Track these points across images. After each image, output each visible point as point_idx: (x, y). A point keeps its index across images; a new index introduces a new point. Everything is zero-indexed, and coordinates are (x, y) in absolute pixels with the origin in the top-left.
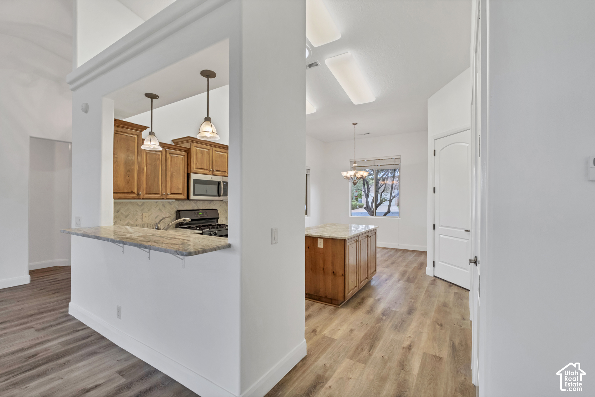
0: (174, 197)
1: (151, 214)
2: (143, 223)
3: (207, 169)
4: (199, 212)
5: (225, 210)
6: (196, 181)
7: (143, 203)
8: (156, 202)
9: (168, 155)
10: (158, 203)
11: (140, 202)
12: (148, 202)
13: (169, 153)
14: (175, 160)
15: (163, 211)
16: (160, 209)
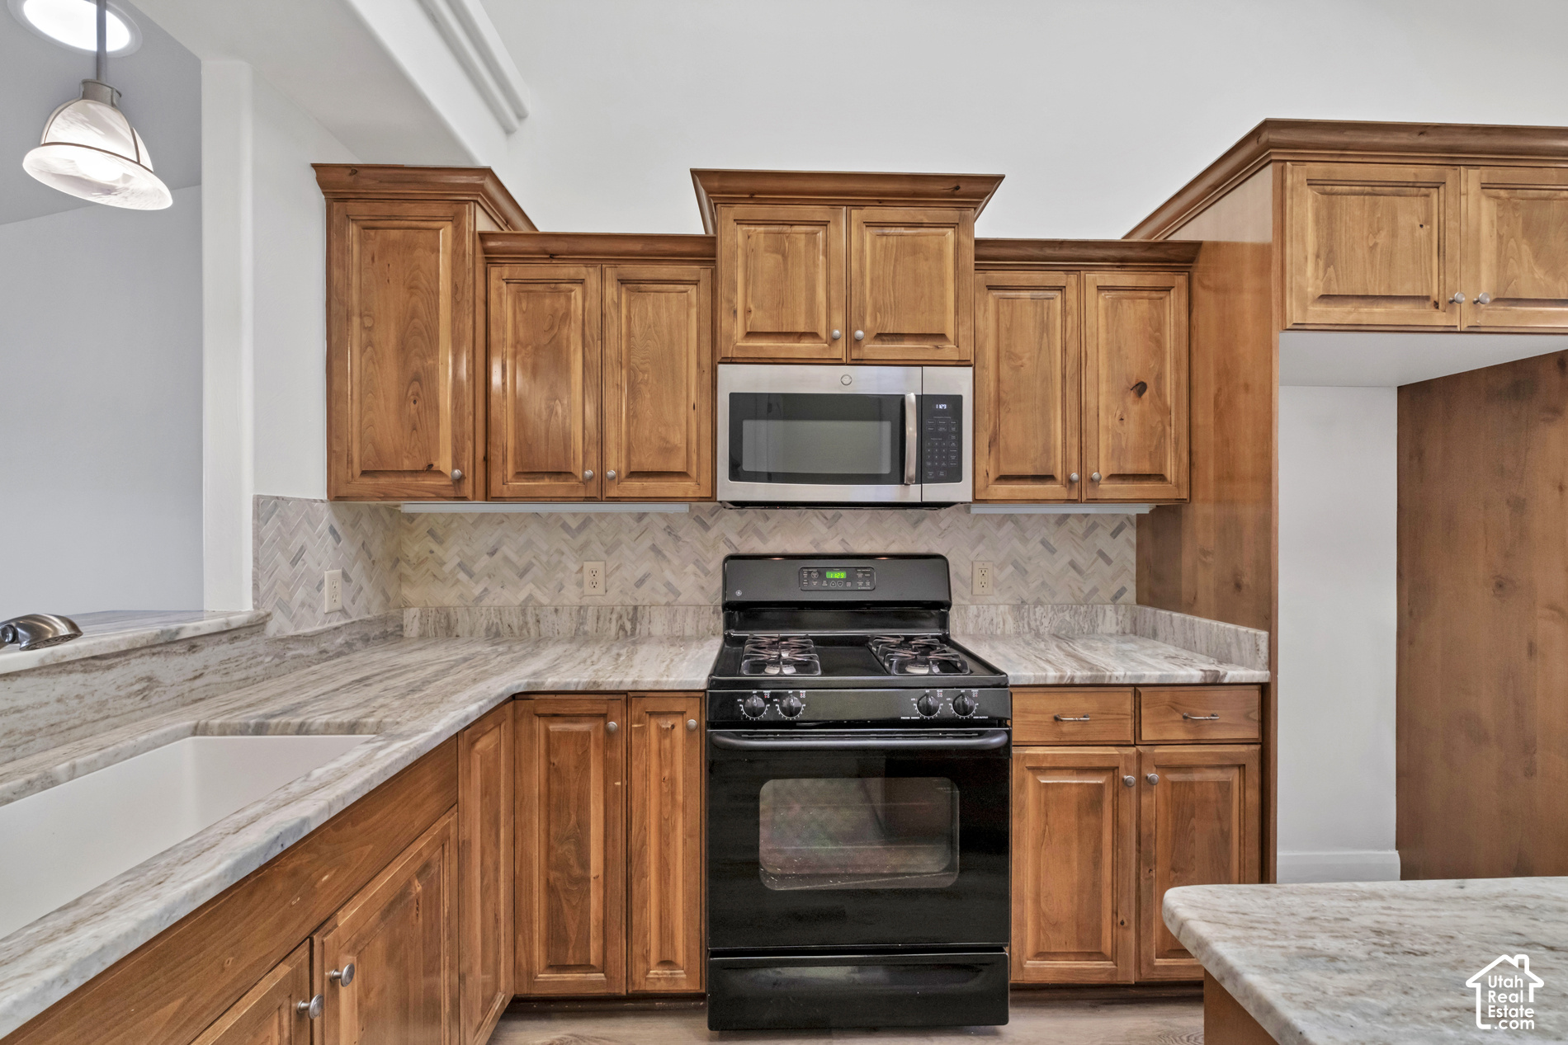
0: (644, 489)
1: (618, 568)
2: (586, 601)
3: (814, 335)
4: (831, 569)
5: (1016, 565)
6: (746, 406)
7: (586, 521)
8: (641, 517)
9: (611, 291)
10: (645, 521)
11: (575, 515)
12: (602, 516)
13: (615, 283)
14: (650, 309)
15: (667, 553)
16: (654, 548)
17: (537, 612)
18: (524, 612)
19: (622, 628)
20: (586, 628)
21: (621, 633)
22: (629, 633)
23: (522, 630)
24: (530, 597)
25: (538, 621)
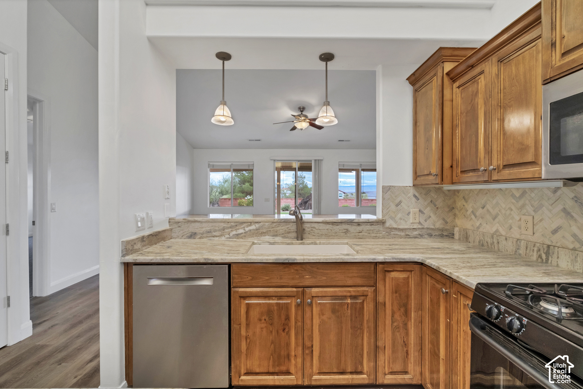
0: (509, 174)
1: (541, 220)
2: (521, 237)
8: (556, 191)
9: (495, 69)
11: (518, 189)
12: (532, 190)
13: (497, 63)
14: (513, 68)
15: (575, 215)
16: (565, 210)
17: (498, 238)
18: (493, 237)
19: (540, 256)
20: (520, 252)
21: (540, 260)
22: (544, 261)
23: (492, 245)
24: (497, 231)
25: (498, 243)
